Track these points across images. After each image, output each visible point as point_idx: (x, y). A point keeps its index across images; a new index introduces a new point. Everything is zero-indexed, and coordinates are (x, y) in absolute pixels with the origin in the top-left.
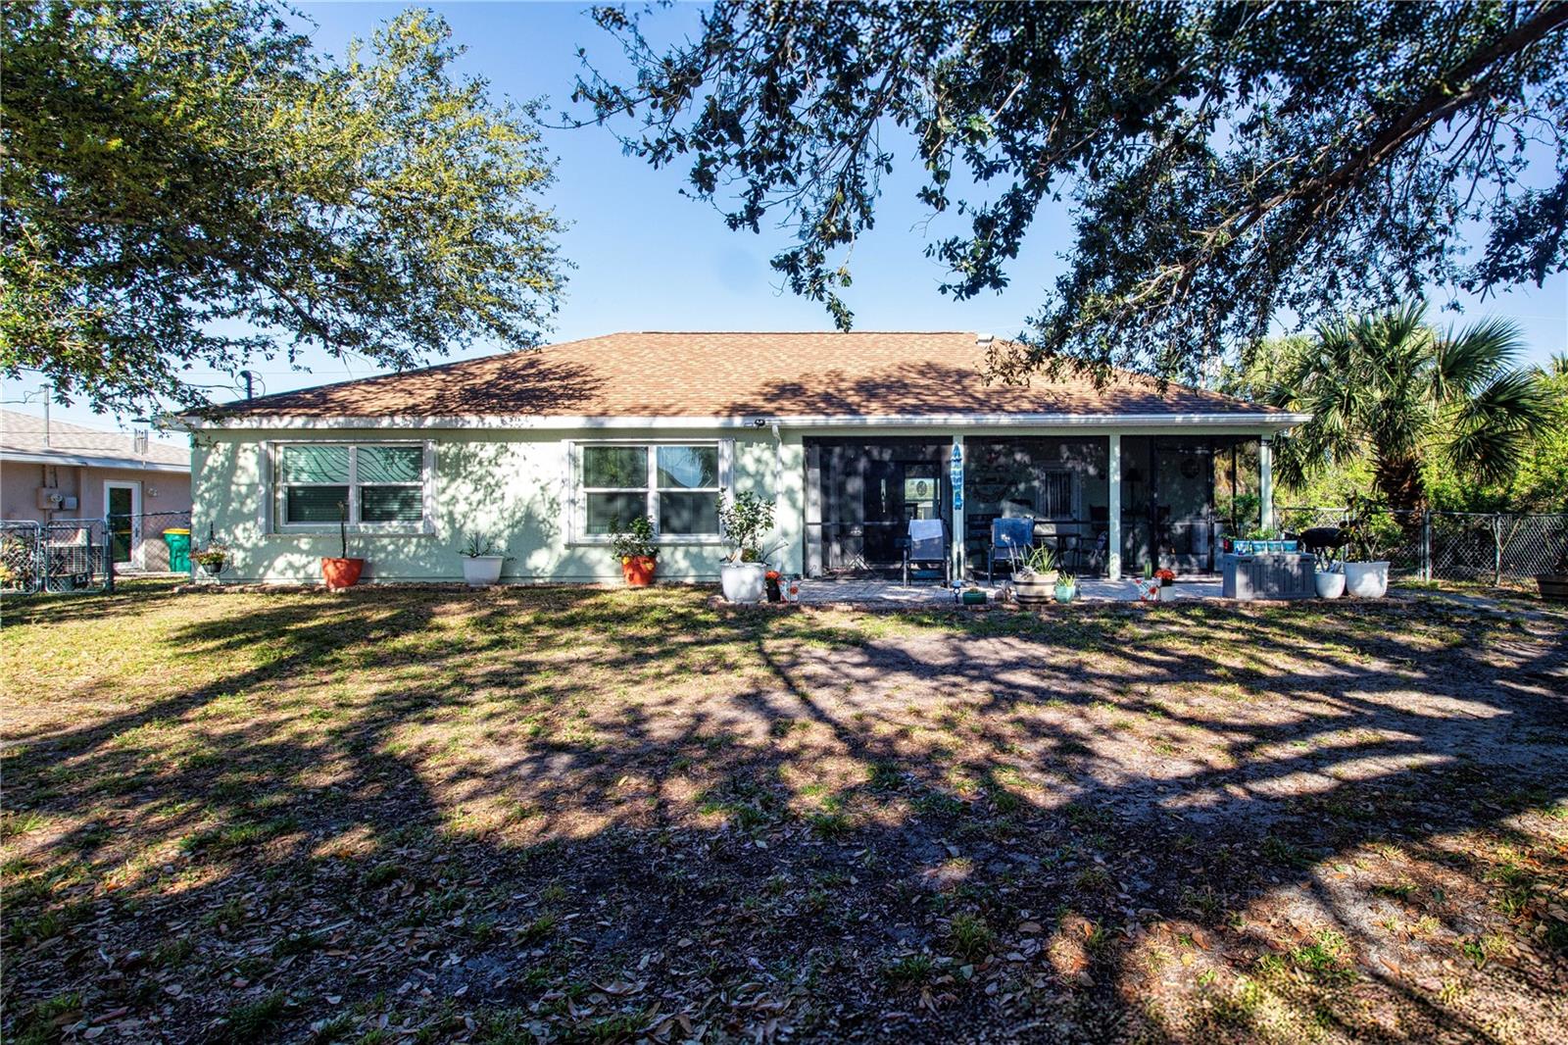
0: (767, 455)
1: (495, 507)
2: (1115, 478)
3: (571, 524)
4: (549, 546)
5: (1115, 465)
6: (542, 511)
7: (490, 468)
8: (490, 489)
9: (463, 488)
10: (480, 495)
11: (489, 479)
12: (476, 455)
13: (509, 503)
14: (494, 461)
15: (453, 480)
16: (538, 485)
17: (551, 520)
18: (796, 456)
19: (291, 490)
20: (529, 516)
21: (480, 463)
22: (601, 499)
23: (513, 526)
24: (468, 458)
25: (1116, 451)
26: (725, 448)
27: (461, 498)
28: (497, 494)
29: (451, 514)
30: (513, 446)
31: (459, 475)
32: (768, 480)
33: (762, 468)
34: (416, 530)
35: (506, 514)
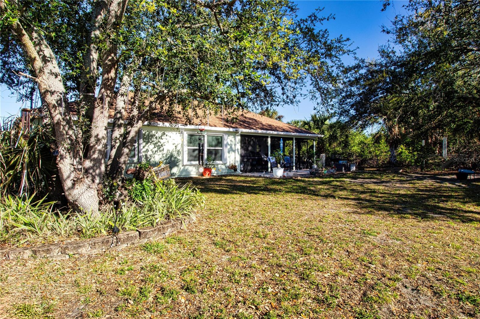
0: (233, 139)
1: (161, 153)
3: (184, 158)
4: (178, 166)
6: (175, 154)
7: (160, 140)
8: (159, 147)
9: (151, 147)
10: (156, 149)
11: (159, 144)
12: (155, 135)
13: (165, 152)
14: (161, 138)
15: (147, 143)
16: (175, 145)
17: (178, 157)
18: (239, 140)
20: (172, 156)
21: (156, 138)
22: (191, 151)
23: (167, 159)
24: (152, 136)
26: (225, 137)
27: (150, 150)
28: (161, 149)
29: (146, 155)
30: (167, 133)
31: (149, 142)
32: (233, 146)
33: (232, 143)
34: (133, 161)
35: (164, 155)
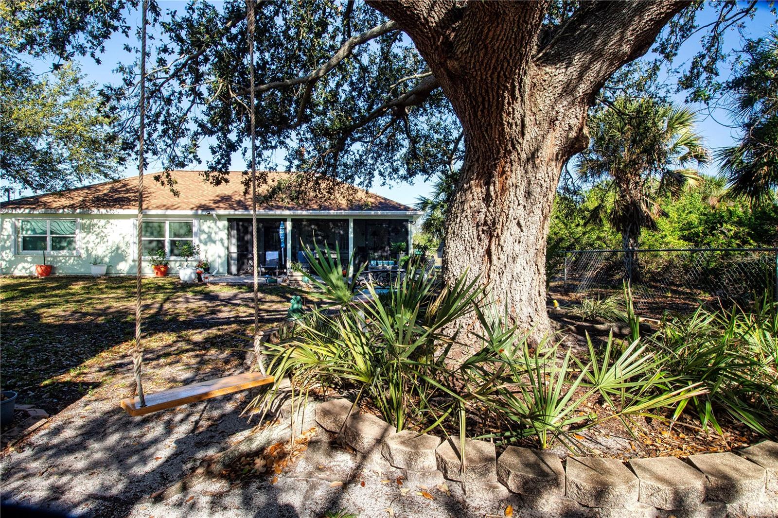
0: (213, 225)
1: (104, 245)
2: (351, 235)
3: (133, 252)
4: (126, 261)
5: (351, 230)
6: (123, 246)
7: (103, 230)
8: (102, 238)
9: (92, 237)
10: (99, 240)
11: (102, 234)
12: (97, 224)
13: (110, 243)
14: (104, 227)
15: (88, 234)
16: (122, 236)
17: (127, 250)
18: (224, 226)
19: (24, 238)
20: (118, 248)
21: (99, 227)
22: (146, 242)
23: (111, 253)
24: (94, 225)
25: (351, 225)
26: (195, 222)
27: (91, 241)
28: (105, 240)
29: (87, 247)
30: (111, 221)
31: (90, 232)
32: (213, 235)
33: (211, 230)
34: (73, 254)
35: (109, 248)
